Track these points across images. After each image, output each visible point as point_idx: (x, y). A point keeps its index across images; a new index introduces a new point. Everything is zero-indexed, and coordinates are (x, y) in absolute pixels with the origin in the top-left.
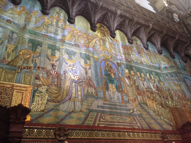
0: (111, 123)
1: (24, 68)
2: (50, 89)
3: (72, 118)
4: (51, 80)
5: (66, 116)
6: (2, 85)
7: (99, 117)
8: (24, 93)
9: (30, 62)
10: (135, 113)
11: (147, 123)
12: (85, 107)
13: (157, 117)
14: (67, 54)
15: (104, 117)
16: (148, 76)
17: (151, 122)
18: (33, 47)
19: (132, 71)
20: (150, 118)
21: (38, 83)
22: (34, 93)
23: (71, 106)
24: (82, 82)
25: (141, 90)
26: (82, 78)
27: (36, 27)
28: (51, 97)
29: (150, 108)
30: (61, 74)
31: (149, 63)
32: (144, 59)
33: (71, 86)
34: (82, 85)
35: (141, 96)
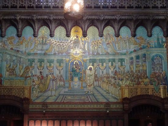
0: (71, 100)
1: (28, 77)
2: (40, 86)
3: (50, 99)
4: (40, 81)
5: (47, 98)
6: (20, 87)
7: (64, 98)
8: (29, 89)
9: (30, 73)
10: (89, 93)
11: (96, 99)
12: (57, 93)
13: (107, 94)
14: (48, 63)
15: (67, 97)
16: (110, 64)
17: (99, 98)
18: (30, 64)
19: (96, 63)
20: (100, 96)
21: (34, 84)
22: (32, 89)
23: (50, 93)
24: (56, 79)
25: (99, 77)
26: (57, 77)
27: (31, 50)
28: (40, 90)
29: (102, 89)
30: (45, 77)
31: (116, 51)
32: (111, 49)
33: (50, 83)
34: (56, 81)
35: (97, 82)
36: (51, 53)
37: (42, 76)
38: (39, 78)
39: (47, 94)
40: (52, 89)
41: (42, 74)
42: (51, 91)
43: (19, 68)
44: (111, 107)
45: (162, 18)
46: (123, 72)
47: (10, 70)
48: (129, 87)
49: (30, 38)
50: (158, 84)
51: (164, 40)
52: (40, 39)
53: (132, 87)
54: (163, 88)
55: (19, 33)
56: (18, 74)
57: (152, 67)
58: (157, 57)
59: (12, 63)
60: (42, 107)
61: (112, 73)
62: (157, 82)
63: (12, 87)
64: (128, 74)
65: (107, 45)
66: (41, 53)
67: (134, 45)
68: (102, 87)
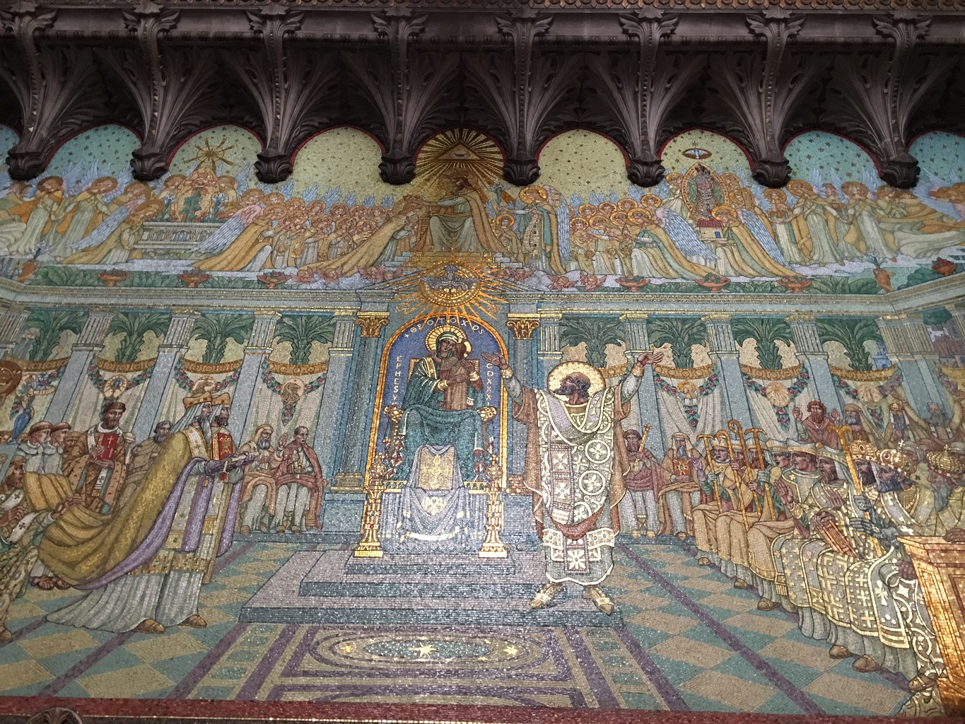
2: (58, 526)
3: (132, 662)
4: (74, 480)
5: (100, 652)
7: (291, 648)
9: (5, 412)
12: (224, 597)
13: (767, 620)
14: (202, 337)
15: (326, 644)
16: (749, 352)
17: (692, 661)
18: (38, 342)
19: (620, 345)
20: (692, 635)
23: (143, 597)
24: (246, 463)
25: (659, 454)
26: (253, 445)
27: (83, 251)
28: (53, 564)
29: (712, 565)
30: (138, 441)
31: (781, 268)
32: (736, 254)
33: (177, 493)
34: (242, 478)
35: (650, 494)
36: (240, 275)
37: (115, 435)
38: (76, 452)
39: (110, 606)
40: (180, 556)
41: (122, 422)
42: (167, 576)
61: (783, 422)
65: (698, 232)
66: (157, 273)
67: (921, 228)
68: (702, 545)
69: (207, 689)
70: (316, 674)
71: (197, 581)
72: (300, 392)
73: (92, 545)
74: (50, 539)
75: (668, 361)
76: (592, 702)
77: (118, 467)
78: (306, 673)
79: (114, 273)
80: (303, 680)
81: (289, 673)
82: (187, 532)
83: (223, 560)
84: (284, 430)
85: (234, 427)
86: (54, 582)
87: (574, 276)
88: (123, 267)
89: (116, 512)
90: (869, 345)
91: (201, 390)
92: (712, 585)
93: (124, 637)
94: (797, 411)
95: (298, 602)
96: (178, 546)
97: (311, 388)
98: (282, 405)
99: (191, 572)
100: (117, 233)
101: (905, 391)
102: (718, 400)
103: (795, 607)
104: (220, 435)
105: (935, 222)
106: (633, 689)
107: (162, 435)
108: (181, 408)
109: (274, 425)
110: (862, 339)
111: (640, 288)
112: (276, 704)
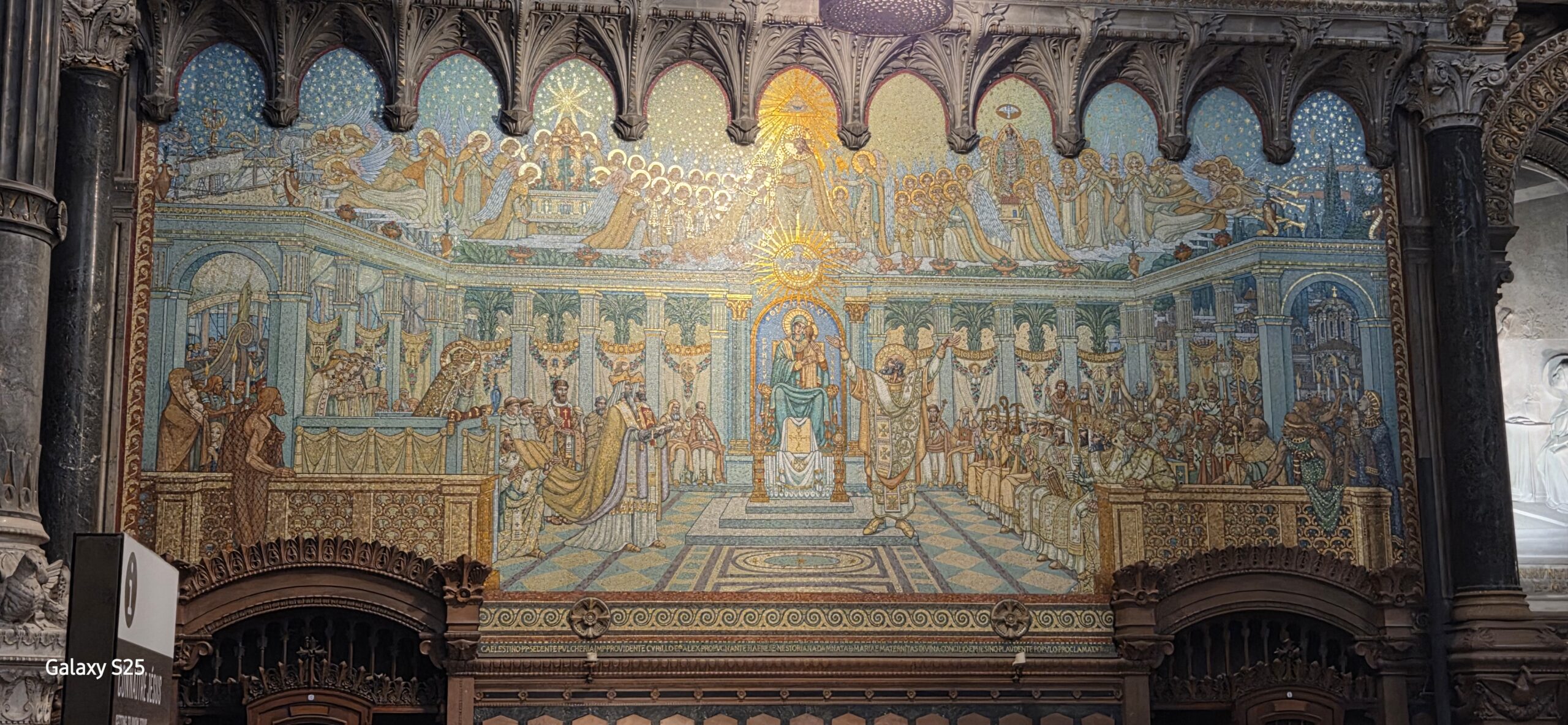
0: (768, 580)
1: (464, 416)
2: (550, 480)
3: (626, 570)
4: (550, 445)
5: (605, 564)
6: (412, 487)
7: (720, 561)
8: (474, 503)
9: (480, 388)
10: (886, 533)
11: (934, 571)
12: (673, 529)
13: (1004, 540)
14: (608, 318)
15: (742, 558)
16: (1023, 337)
17: (958, 565)
18: (482, 323)
19: (929, 328)
20: (959, 549)
21: (512, 463)
22: (500, 499)
23: (621, 529)
24: (667, 431)
25: (951, 425)
26: (669, 417)
27: (486, 224)
28: (554, 506)
29: (976, 505)
30: (586, 414)
31: (1059, 251)
32: (1027, 235)
33: (623, 456)
34: (666, 444)
35: (942, 455)
36: (625, 253)
37: (566, 408)
38: (544, 422)
39: (602, 535)
40: (638, 501)
41: (569, 398)
42: (633, 515)
43: (403, 350)
44: (1031, 630)
45: (1375, 37)
46: (1108, 393)
47: (340, 365)
48: (1151, 496)
49: (480, 140)
50: (1337, 478)
51: (1369, 189)
52: (549, 151)
53: (1165, 496)
54: (1363, 507)
55: (399, 104)
56: (396, 395)
57: (1297, 365)
58: (1329, 296)
59: (352, 315)
60: (567, 628)
61: (1037, 397)
62: (1328, 462)
63: (352, 481)
64: (1140, 406)
65: (999, 210)
66: (556, 250)
67: (1175, 212)
68: (971, 489)
69: (675, 585)
70: (738, 576)
71: (652, 516)
72: (694, 371)
73: (576, 495)
74: (548, 489)
75: (963, 345)
76: (899, 590)
77: (577, 435)
78: (732, 576)
79: (520, 249)
80: (731, 580)
81: (723, 574)
82: (638, 485)
83: (665, 505)
84: (688, 404)
85: (651, 401)
86: (560, 520)
87: (897, 258)
88: (524, 243)
89: (586, 469)
90: (1110, 329)
91: (619, 370)
92: (975, 518)
93: (616, 555)
94: (1048, 389)
95: (720, 532)
96: (634, 494)
97: (701, 369)
98: (683, 384)
99: (648, 512)
100: (508, 204)
101: (1124, 373)
102: (995, 380)
103: (1023, 531)
104: (643, 409)
105: (1189, 202)
106: (922, 582)
107: (600, 407)
108: (609, 385)
109: (680, 401)
110: (1106, 324)
111: (948, 272)
112: (718, 593)
